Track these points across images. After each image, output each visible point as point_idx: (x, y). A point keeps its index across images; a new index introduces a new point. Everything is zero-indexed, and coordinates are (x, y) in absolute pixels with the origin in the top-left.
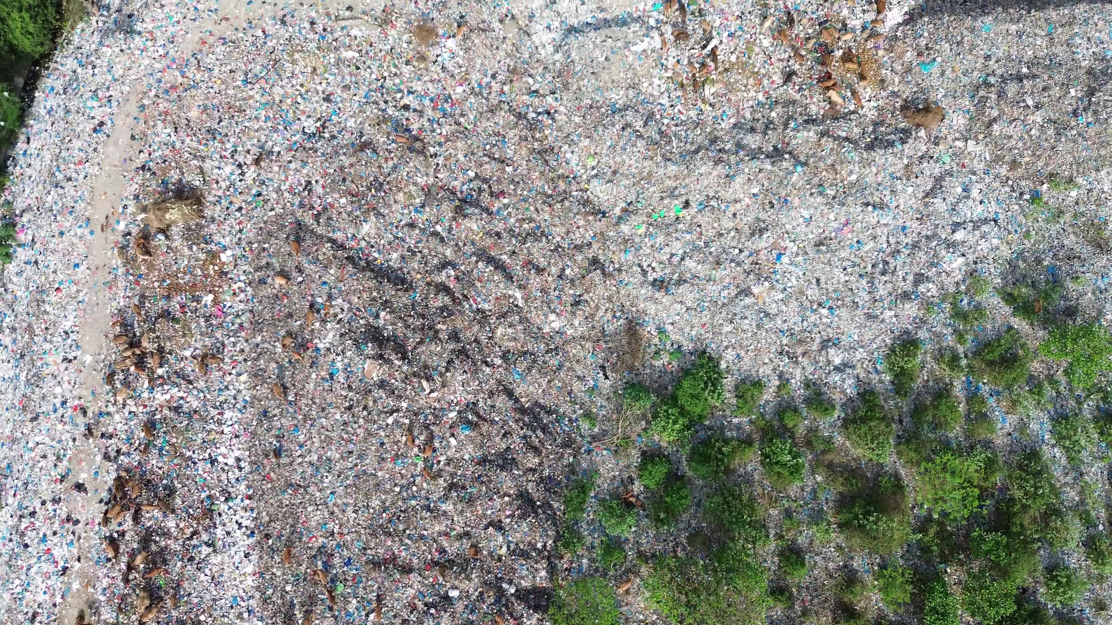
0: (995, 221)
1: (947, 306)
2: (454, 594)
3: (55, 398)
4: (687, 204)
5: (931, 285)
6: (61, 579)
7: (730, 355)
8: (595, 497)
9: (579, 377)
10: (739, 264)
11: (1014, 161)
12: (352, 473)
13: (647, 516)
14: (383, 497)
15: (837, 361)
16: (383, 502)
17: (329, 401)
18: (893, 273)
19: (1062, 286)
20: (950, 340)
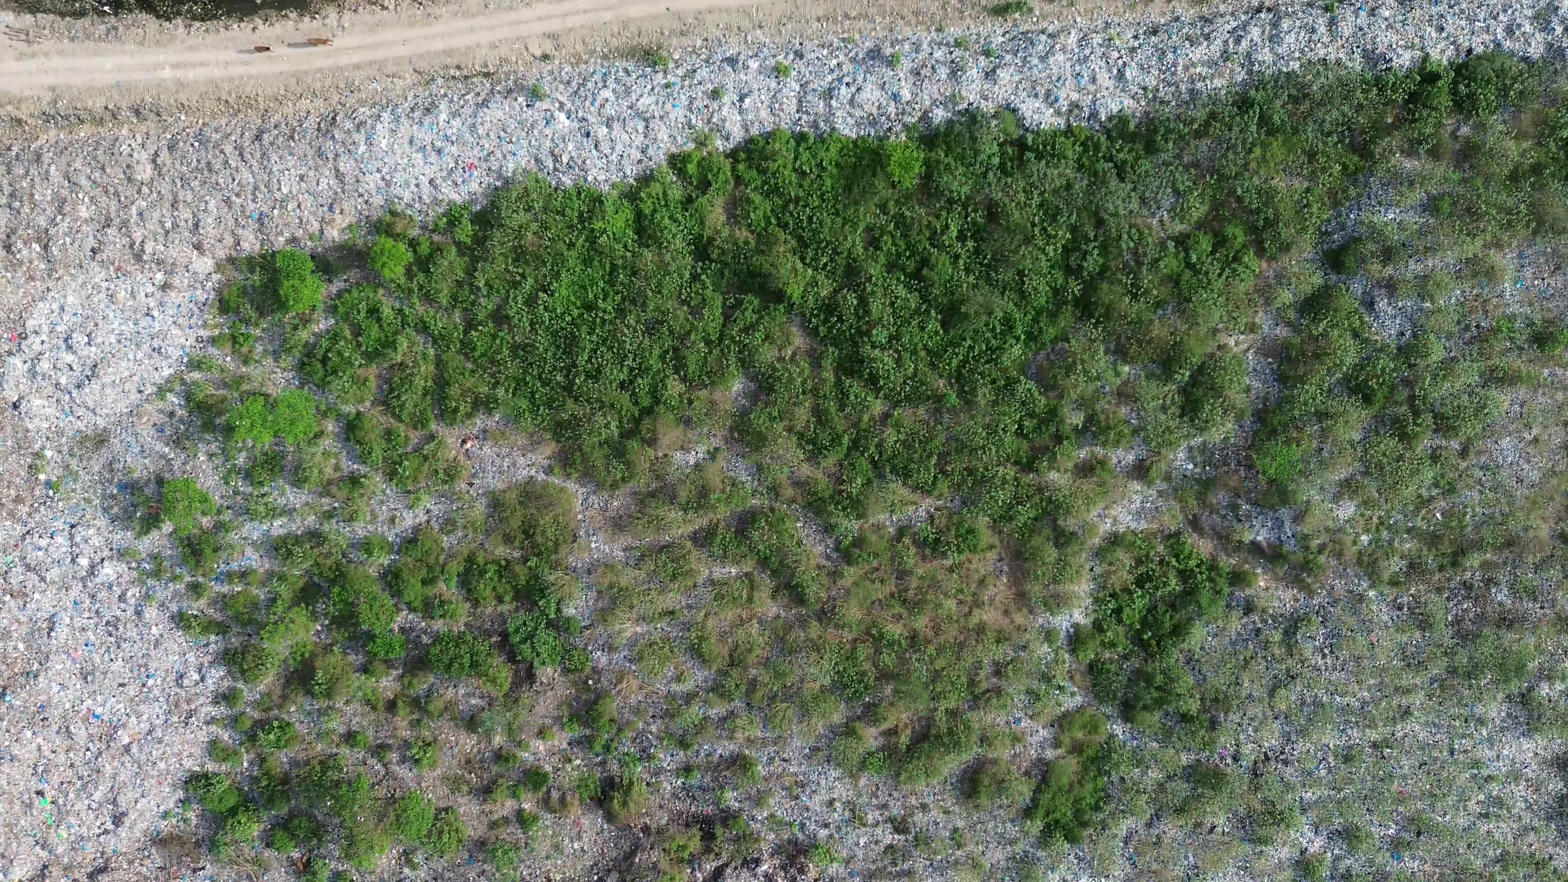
0: (72, 526)
1: (150, 582)
4: (40, 793)
5: (129, 594)
7: (188, 763)
10: (100, 753)
11: (14, 501)
13: (318, 849)
15: (196, 677)
18: (118, 619)
19: (137, 482)
20: (180, 586)
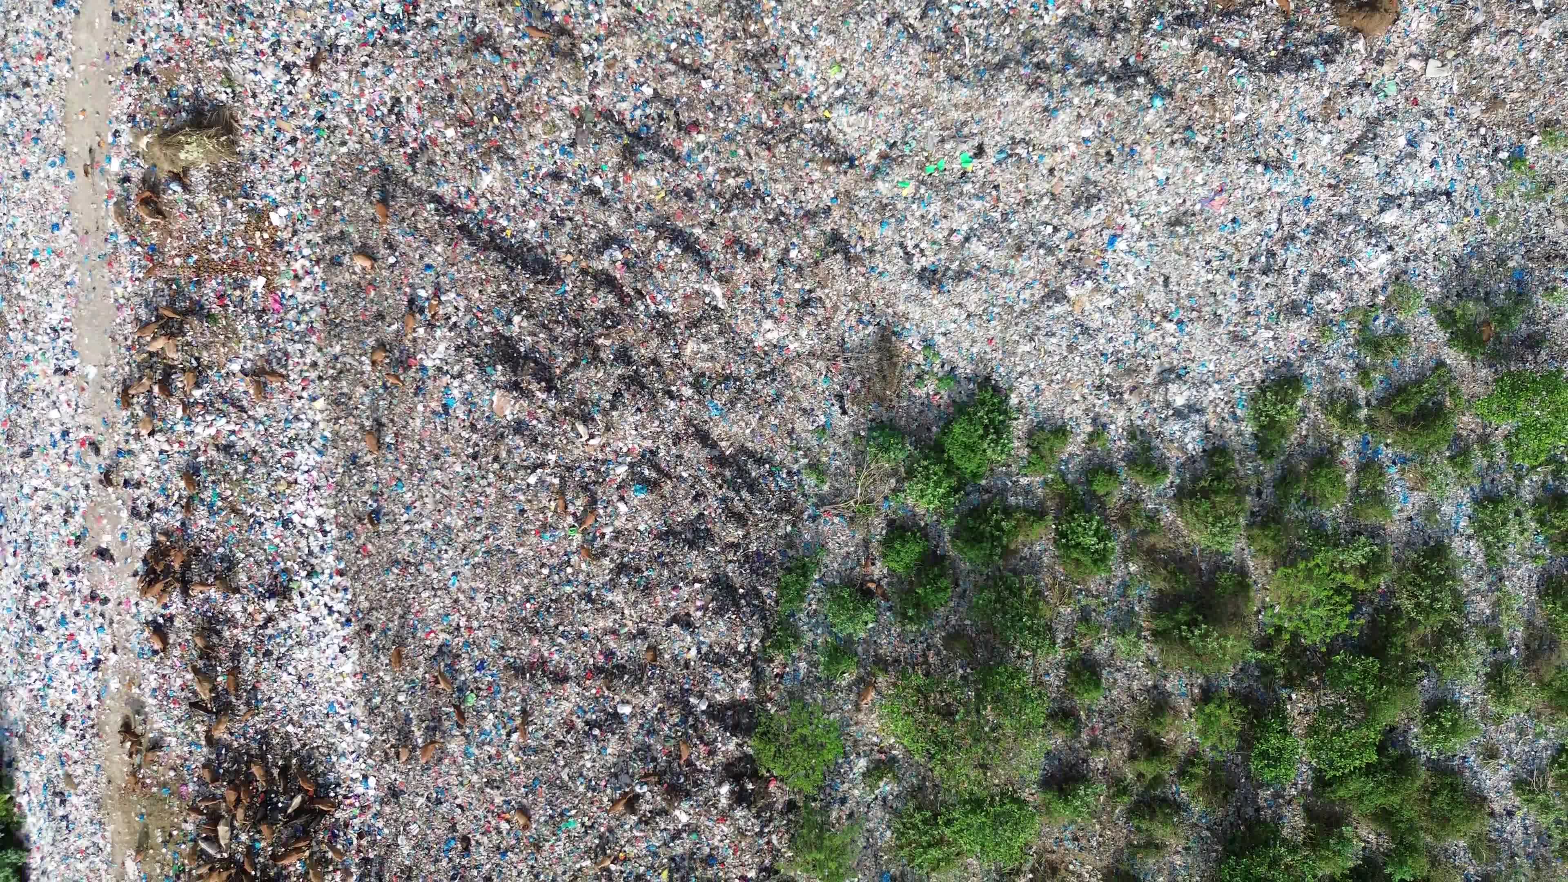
0: (1448, 194)
1: (1353, 326)
2: (626, 710)
3: (52, 425)
4: (980, 151)
5: (1333, 295)
6: (94, 675)
7: (1025, 386)
8: (820, 580)
9: (804, 411)
10: (1050, 251)
11: (1495, 97)
12: (480, 548)
13: (890, 609)
14: (526, 581)
15: (1179, 401)
16: (527, 588)
17: (444, 445)
18: (1279, 272)
19: (1529, 302)
20: (1348, 380)
